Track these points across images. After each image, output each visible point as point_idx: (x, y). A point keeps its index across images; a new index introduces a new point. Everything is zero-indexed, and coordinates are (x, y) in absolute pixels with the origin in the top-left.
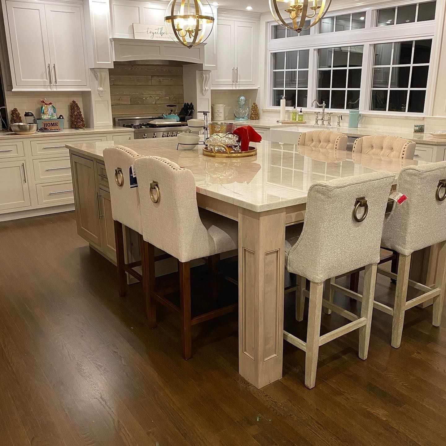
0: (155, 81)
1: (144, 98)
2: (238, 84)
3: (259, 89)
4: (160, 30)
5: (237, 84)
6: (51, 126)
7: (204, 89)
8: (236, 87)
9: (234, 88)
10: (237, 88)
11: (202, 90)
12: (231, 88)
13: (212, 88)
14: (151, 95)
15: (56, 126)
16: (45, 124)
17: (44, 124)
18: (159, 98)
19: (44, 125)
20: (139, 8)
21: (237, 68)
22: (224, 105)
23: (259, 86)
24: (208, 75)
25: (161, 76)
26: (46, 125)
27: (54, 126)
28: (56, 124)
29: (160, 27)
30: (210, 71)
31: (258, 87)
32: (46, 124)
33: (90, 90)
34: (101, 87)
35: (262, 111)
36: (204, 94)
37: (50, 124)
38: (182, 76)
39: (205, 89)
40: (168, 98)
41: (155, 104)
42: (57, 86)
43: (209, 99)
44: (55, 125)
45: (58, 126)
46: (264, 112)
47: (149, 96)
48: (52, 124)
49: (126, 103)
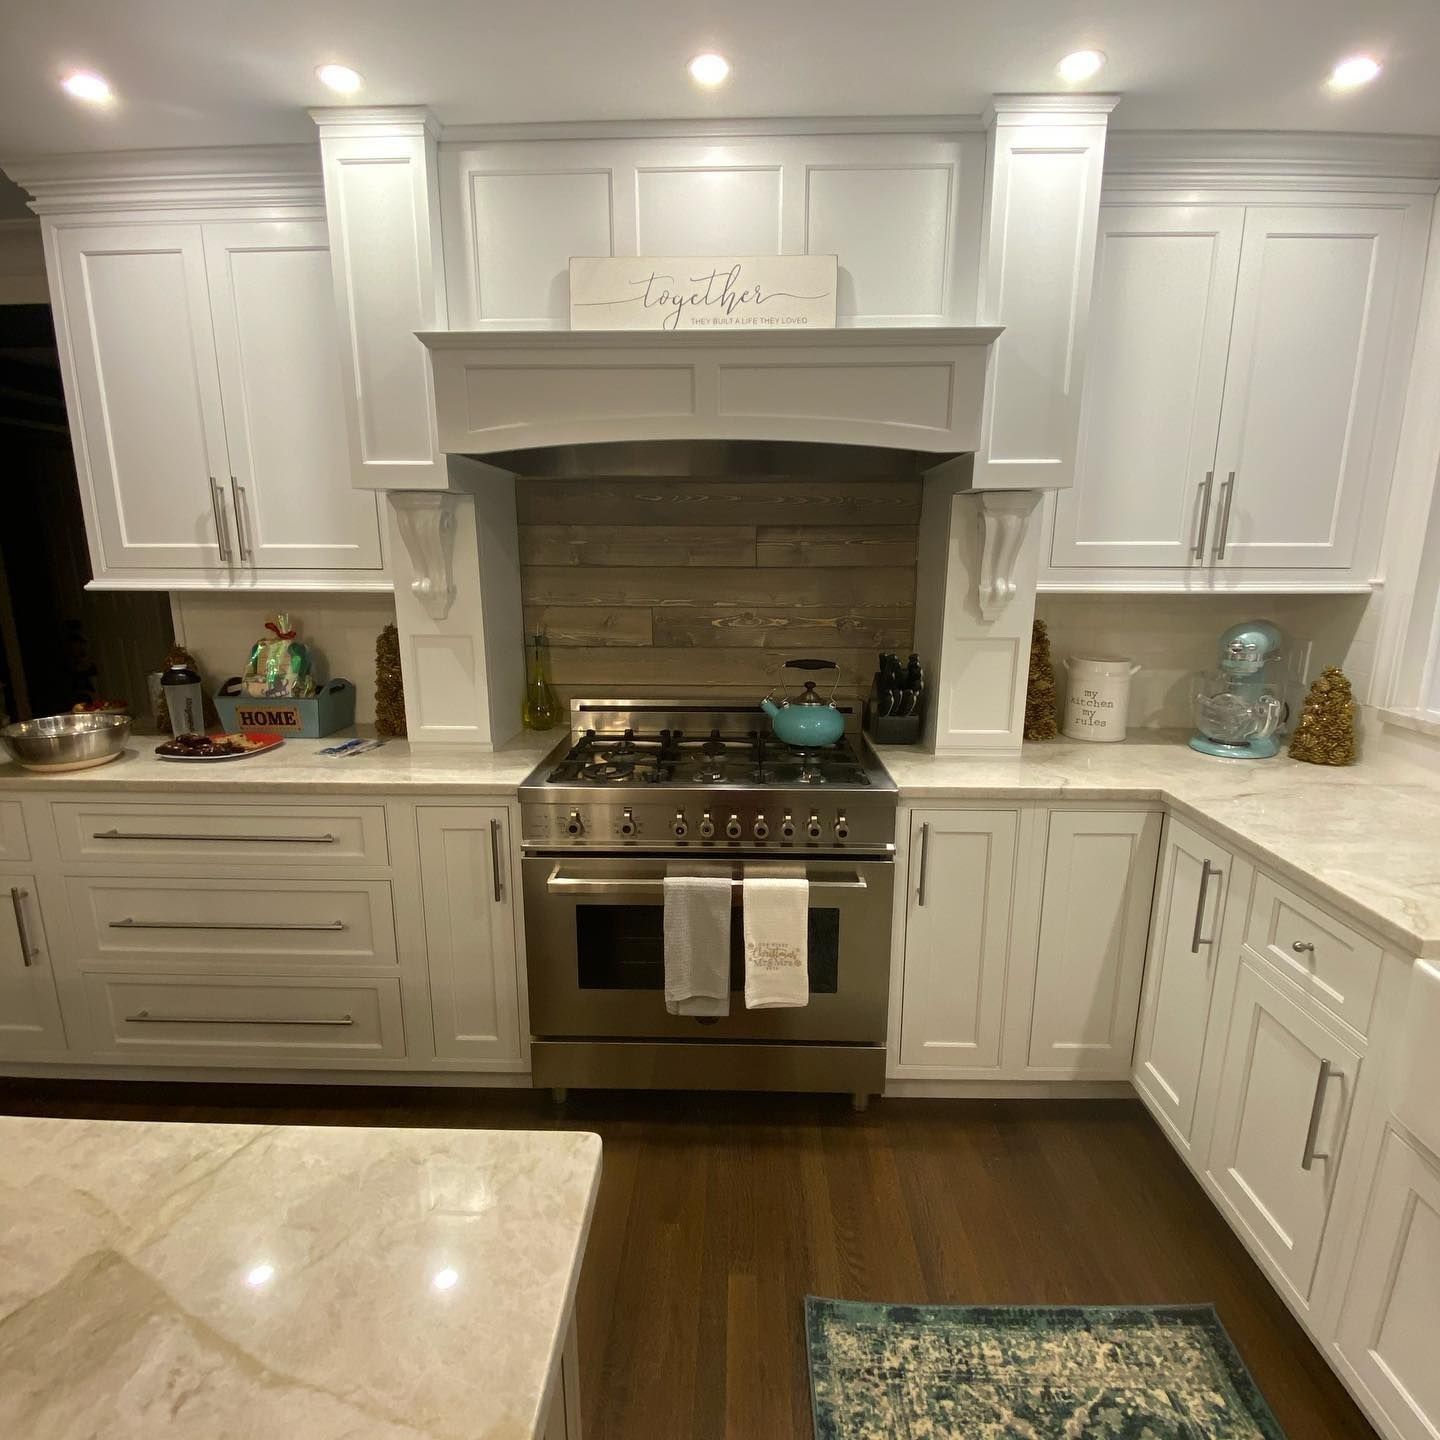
0: (773, 549)
1: (715, 623)
2: (1225, 562)
3: (1377, 593)
4: (720, 283)
5: (1219, 563)
6: (271, 724)
7: (985, 589)
8: (1211, 582)
9: (1198, 587)
10: (1220, 588)
11: (974, 595)
12: (1177, 587)
13: (1043, 587)
14: (750, 610)
15: (288, 723)
16: (247, 716)
17: (243, 714)
18: (785, 622)
19: (244, 719)
20: (610, 174)
21: (1232, 475)
22: (1132, 667)
23: (1380, 581)
24: (1012, 521)
25: (805, 527)
26: (251, 718)
27: (281, 723)
28: (287, 719)
29: (726, 266)
30: (1032, 495)
31: (1373, 581)
32: (250, 714)
33: (386, 586)
34: (427, 576)
35: (1380, 725)
36: (986, 616)
37: (264, 716)
38: (917, 524)
39: (995, 590)
40: (831, 622)
41: (767, 647)
42: (259, 572)
43: (1017, 641)
44: (284, 721)
45: (294, 723)
46: (1392, 727)
47: (742, 611)
48: (270, 714)
49: (629, 639)
